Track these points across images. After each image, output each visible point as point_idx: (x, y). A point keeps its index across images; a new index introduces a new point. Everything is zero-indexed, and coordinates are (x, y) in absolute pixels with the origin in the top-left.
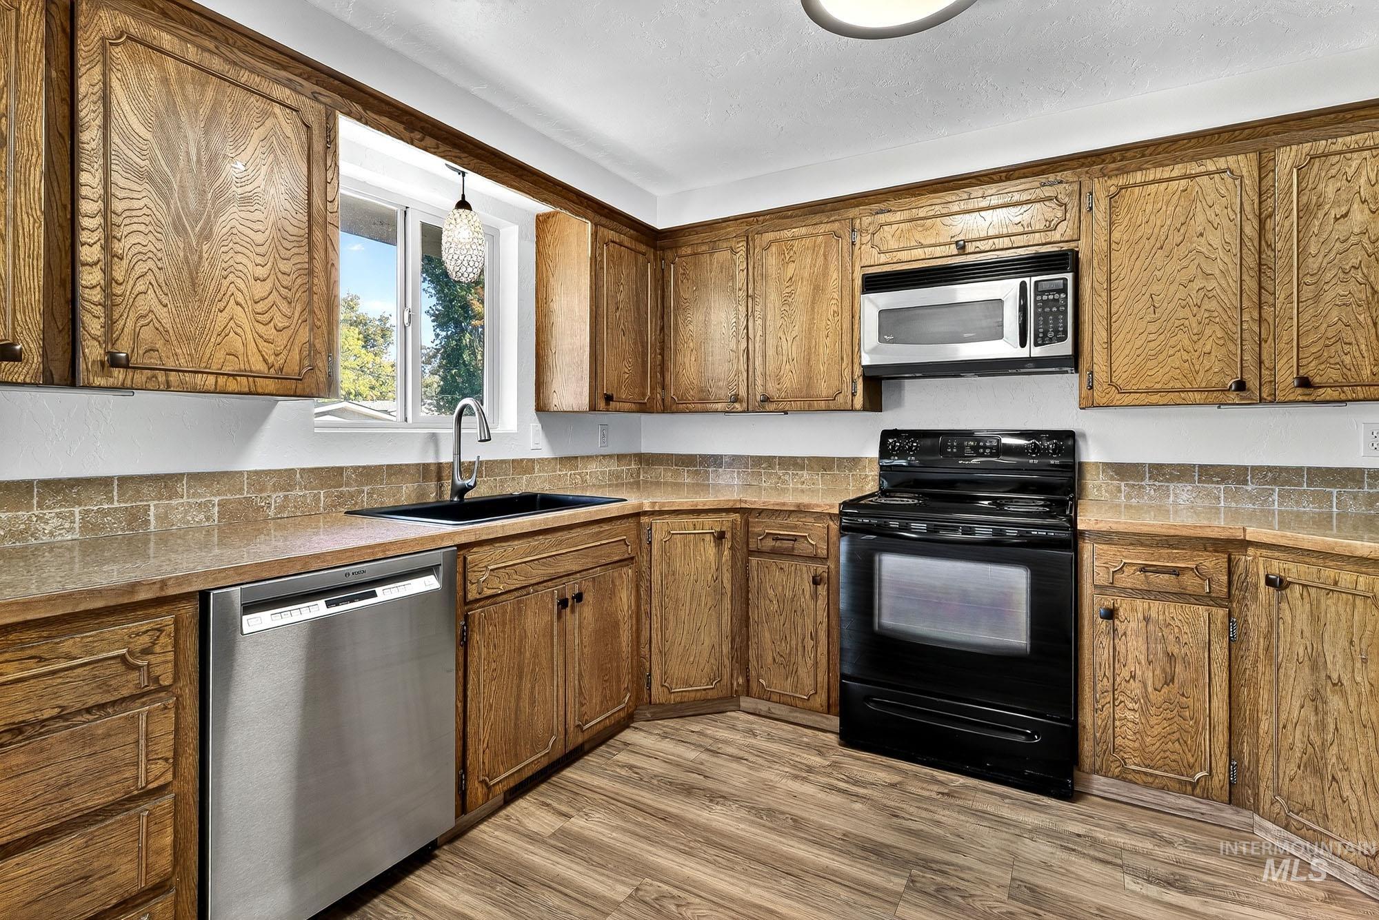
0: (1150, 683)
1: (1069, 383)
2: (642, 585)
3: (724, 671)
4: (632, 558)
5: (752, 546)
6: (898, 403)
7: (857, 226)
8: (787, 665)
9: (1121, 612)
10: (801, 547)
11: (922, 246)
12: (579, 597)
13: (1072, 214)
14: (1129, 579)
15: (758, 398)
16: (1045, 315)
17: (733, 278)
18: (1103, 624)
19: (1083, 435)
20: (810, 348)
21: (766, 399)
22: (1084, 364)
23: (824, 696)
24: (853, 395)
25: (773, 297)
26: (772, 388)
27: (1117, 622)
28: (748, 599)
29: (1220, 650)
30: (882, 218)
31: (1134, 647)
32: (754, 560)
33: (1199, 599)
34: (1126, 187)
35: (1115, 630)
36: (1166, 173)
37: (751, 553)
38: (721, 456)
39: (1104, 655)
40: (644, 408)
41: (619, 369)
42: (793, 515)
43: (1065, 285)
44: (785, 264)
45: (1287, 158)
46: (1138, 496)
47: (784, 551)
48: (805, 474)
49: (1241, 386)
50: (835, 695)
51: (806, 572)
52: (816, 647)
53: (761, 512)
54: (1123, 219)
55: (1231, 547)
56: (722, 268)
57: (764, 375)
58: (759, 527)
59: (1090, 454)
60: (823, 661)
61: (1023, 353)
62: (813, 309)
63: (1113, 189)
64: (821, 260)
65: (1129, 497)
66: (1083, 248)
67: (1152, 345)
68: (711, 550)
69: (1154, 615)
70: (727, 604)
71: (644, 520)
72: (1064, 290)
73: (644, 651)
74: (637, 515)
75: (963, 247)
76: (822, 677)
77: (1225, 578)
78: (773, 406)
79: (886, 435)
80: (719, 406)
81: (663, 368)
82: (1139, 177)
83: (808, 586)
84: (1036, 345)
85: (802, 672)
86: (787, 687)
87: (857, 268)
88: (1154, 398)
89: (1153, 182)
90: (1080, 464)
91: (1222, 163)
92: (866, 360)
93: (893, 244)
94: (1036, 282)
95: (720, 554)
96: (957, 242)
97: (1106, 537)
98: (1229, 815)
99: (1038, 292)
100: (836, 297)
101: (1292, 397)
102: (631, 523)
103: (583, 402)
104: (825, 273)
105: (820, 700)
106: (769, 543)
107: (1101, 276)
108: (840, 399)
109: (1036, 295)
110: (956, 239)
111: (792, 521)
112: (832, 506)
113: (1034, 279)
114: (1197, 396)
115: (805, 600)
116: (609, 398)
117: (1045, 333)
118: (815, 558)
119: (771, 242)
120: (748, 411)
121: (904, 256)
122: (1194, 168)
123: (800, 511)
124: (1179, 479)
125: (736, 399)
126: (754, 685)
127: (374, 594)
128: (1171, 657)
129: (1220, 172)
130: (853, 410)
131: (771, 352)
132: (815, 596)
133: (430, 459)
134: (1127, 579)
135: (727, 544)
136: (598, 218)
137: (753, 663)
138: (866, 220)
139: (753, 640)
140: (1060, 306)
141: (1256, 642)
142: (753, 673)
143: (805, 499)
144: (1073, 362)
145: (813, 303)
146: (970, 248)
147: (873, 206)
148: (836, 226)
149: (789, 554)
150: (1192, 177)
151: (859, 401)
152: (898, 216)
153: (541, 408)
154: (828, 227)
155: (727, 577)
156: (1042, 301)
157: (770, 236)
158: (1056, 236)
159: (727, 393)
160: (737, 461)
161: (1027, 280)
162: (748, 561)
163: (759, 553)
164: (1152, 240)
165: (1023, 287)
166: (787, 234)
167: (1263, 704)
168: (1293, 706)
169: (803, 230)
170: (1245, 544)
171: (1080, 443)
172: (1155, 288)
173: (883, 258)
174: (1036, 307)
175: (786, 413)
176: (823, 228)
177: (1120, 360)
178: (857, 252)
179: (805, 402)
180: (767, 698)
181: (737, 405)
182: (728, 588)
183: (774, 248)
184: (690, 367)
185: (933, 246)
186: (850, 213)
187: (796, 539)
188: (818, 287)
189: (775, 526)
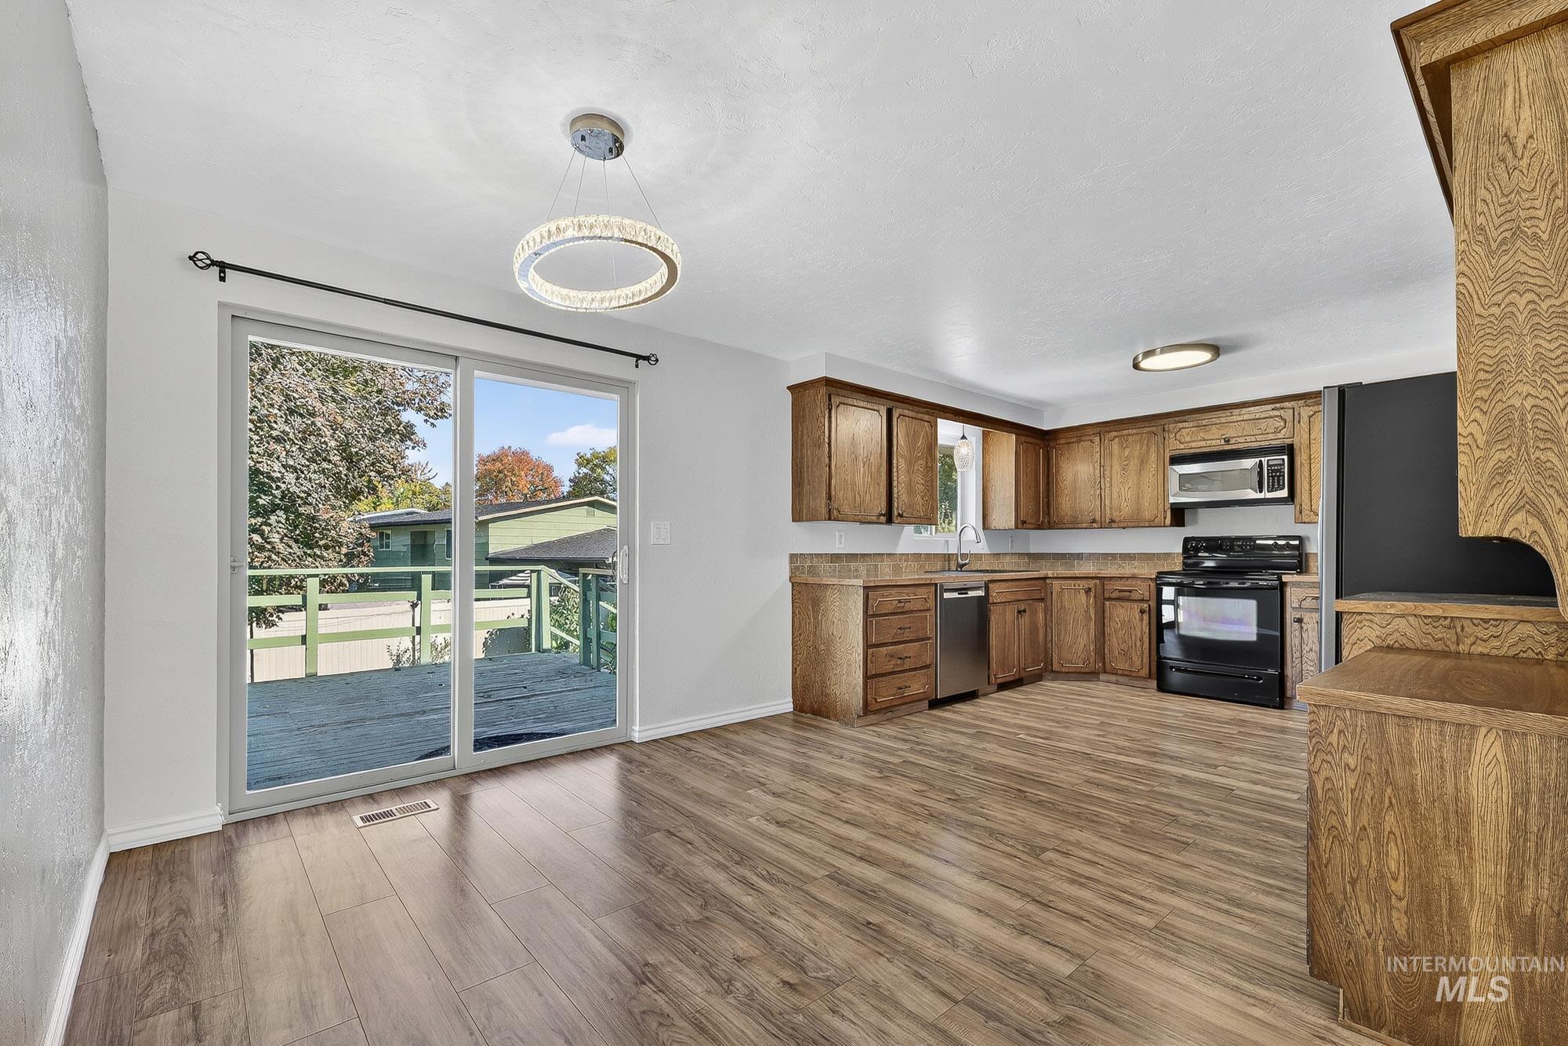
1: (1289, 509)
2: (1048, 611)
3: (1092, 658)
4: (1043, 599)
5: (1107, 596)
6: (1195, 522)
7: (1166, 429)
8: (1126, 654)
9: (1305, 620)
10: (1135, 596)
11: (1204, 440)
12: (1025, 611)
13: (1289, 425)
14: (1310, 604)
15: (1108, 520)
16: (1272, 476)
17: (1091, 455)
18: (1297, 626)
19: (1308, 538)
20: (1138, 494)
21: (1112, 521)
22: (1297, 500)
23: (1147, 670)
24: (1165, 518)
25: (1116, 466)
26: (1115, 515)
27: (1303, 625)
28: (1104, 623)
30: (1181, 425)
31: (1311, 636)
32: (1107, 603)
34: (1318, 412)
35: (1302, 628)
37: (1106, 599)
38: (1082, 554)
39: (1297, 641)
40: (1039, 527)
41: (1027, 507)
42: (1130, 579)
43: (1284, 462)
44: (1123, 448)
47: (1124, 598)
50: (1153, 671)
51: (1137, 607)
52: (1142, 645)
53: (1111, 578)
56: (1085, 450)
57: (1111, 508)
58: (1109, 586)
60: (1146, 653)
61: (1260, 496)
62: (1140, 474)
63: (1311, 413)
64: (1145, 447)
66: (1296, 441)
68: (1083, 597)
70: (1092, 624)
71: (1048, 581)
72: (1284, 464)
73: (1049, 645)
74: (1045, 578)
75: (1229, 441)
76: (1146, 660)
78: (1113, 525)
79: (1187, 540)
80: (1084, 525)
81: (1048, 505)
83: (1137, 613)
84: (1268, 492)
85: (1135, 658)
86: (1126, 666)
87: (1167, 451)
90: (1306, 554)
92: (1172, 500)
93: (1188, 439)
94: (1268, 460)
95: (1088, 599)
96: (1224, 439)
99: (1268, 466)
100: (1154, 467)
102: (1042, 581)
103: (1012, 524)
104: (1148, 454)
105: (1145, 672)
106: (1116, 594)
107: (1305, 456)
108: (1157, 520)
109: (1268, 467)
110: (1224, 437)
111: (1129, 582)
112: (1151, 574)
113: (1266, 458)
115: (1137, 622)
116: (1021, 522)
117: (1273, 485)
118: (1142, 600)
119: (1116, 437)
120: (1101, 528)
121: (1194, 445)
123: (1134, 577)
125: (1094, 521)
126: (1108, 666)
127: (967, 593)
130: (1165, 526)
131: (1115, 496)
132: (1142, 620)
133: (946, 552)
134: (1307, 604)
135: (1092, 595)
136: (1018, 432)
137: (1107, 656)
138: (1172, 426)
139: (1107, 642)
140: (1281, 471)
142: (1107, 660)
143: (1136, 571)
144: (1289, 500)
145: (1141, 470)
146: (1232, 441)
147: (1176, 419)
148: (1154, 429)
149: (1128, 600)
151: (1168, 521)
152: (1191, 424)
153: (985, 527)
154: (1151, 429)
155: (1092, 612)
156: (1272, 470)
157: (1115, 434)
158: (1280, 435)
159: (1090, 519)
160: (1092, 556)
161: (1263, 459)
162: (1104, 603)
163: (1110, 599)
165: (1261, 462)
166: (1125, 433)
169: (1134, 431)
173: (1182, 446)
174: (1268, 473)
175: (1124, 528)
176: (1146, 430)
178: (1166, 443)
179: (1136, 523)
180: (1114, 673)
181: (1095, 525)
182: (1093, 617)
183: (1117, 440)
184: (1065, 504)
185: (1210, 440)
186: (1163, 422)
187: (1130, 591)
188: (1143, 461)
189: (1119, 585)
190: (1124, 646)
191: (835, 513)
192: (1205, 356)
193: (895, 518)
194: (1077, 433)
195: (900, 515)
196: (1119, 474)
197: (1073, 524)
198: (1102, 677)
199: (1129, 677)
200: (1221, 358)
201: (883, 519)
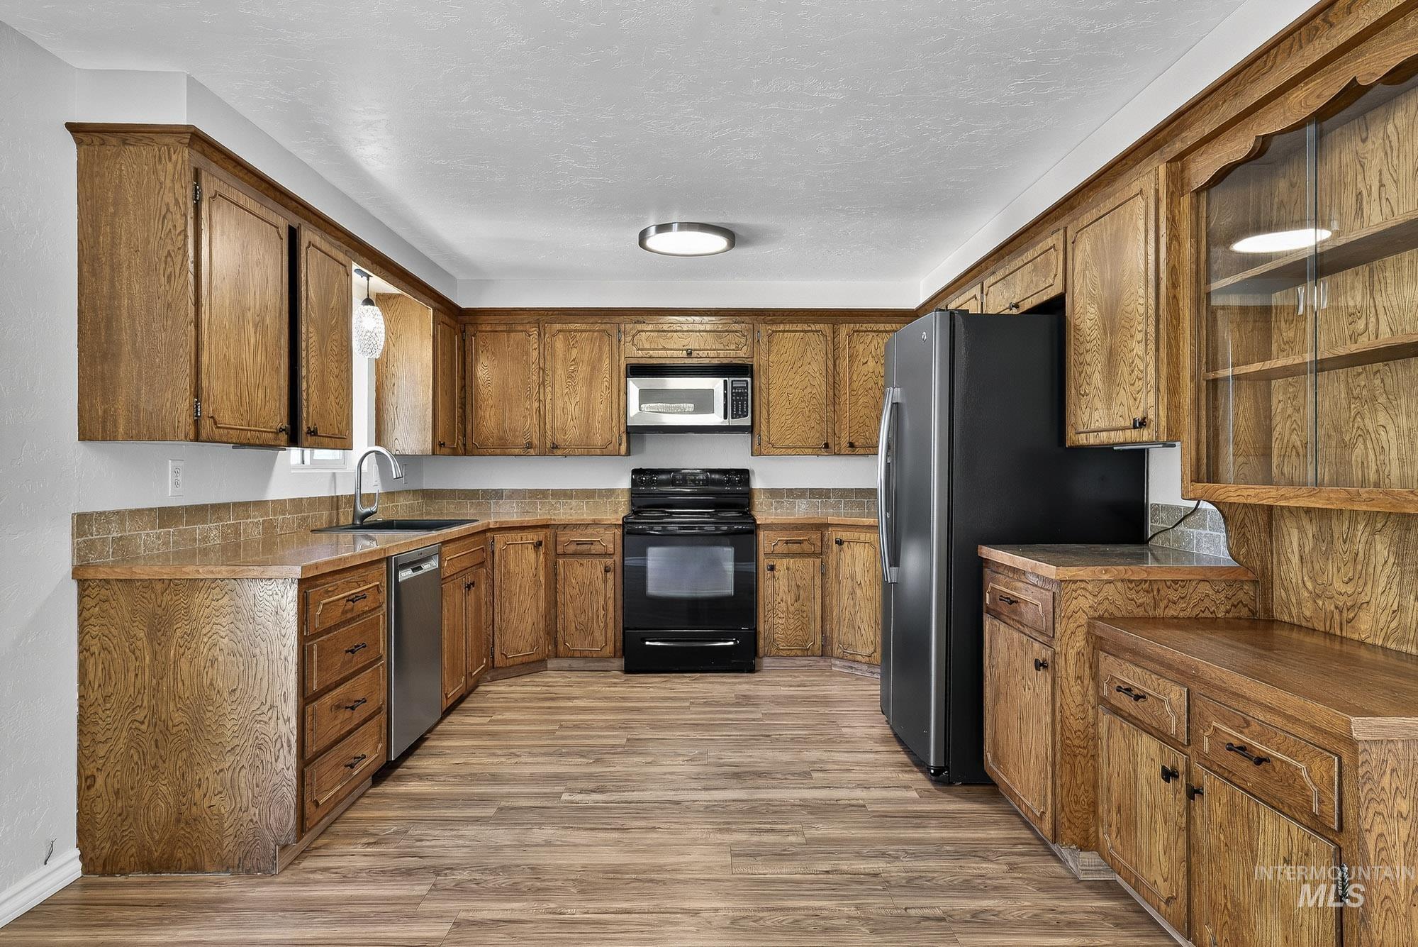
0: (789, 603)
2: (490, 580)
3: (540, 641)
4: (484, 563)
5: (560, 551)
6: (643, 451)
7: (622, 329)
8: (586, 631)
9: (777, 567)
10: (596, 548)
11: (665, 349)
12: (472, 584)
13: (749, 342)
14: (781, 548)
15: (549, 446)
16: (737, 401)
17: (527, 354)
18: (769, 574)
19: (754, 472)
20: (588, 411)
21: (555, 447)
22: (756, 430)
23: (612, 646)
24: (620, 445)
25: (560, 371)
26: (560, 438)
27: (775, 573)
28: (557, 590)
29: (818, 581)
30: (639, 327)
31: (782, 585)
32: (561, 561)
33: (809, 555)
34: (777, 331)
35: (774, 577)
36: (794, 327)
37: (557, 555)
39: (769, 591)
40: (454, 453)
41: (444, 422)
42: (590, 527)
43: (747, 383)
44: (569, 349)
45: (844, 329)
46: (781, 508)
47: (584, 552)
48: (573, 502)
49: (827, 446)
50: (619, 645)
51: (599, 565)
52: (606, 615)
53: (565, 526)
54: (774, 349)
55: (821, 527)
56: (517, 344)
57: (554, 429)
58: (563, 538)
59: (757, 483)
60: (611, 624)
61: (726, 423)
62: (590, 385)
63: (769, 331)
64: (596, 350)
65: (776, 509)
66: (755, 363)
67: (789, 422)
68: (530, 554)
69: (791, 566)
70: (542, 592)
71: (488, 534)
72: (747, 387)
73: (490, 630)
74: (485, 532)
75: (691, 353)
76: (610, 634)
77: (819, 544)
78: (559, 452)
80: (516, 451)
81: (464, 420)
82: (781, 327)
83: (599, 572)
84: (732, 418)
85: (597, 633)
86: (586, 646)
87: (622, 358)
88: (789, 451)
89: (788, 331)
90: (751, 490)
91: (818, 327)
92: (630, 422)
93: (646, 345)
94: (732, 381)
95: (537, 557)
96: (687, 350)
97: (769, 527)
98: (822, 663)
99: (733, 388)
100: (607, 376)
101: (847, 452)
102: (482, 537)
103: (428, 447)
104: (600, 360)
105: (609, 649)
106: (572, 548)
107: (764, 380)
108: (611, 448)
110: (687, 347)
111: (590, 531)
112: (618, 520)
113: (732, 379)
114: (810, 450)
115: (599, 585)
116: (441, 445)
117: (737, 410)
118: (606, 555)
119: (559, 331)
120: (539, 456)
121: (654, 354)
122: (806, 327)
123: (596, 524)
124: (799, 497)
125: (530, 445)
126: (561, 648)
127: (421, 568)
128: (798, 587)
129: (817, 331)
130: (617, 455)
131: (558, 412)
132: (605, 581)
134: (779, 549)
135: (542, 551)
136: (436, 305)
137: (561, 634)
138: (629, 327)
139: (561, 617)
140: (744, 395)
141: (832, 573)
142: (560, 640)
143: (598, 516)
144: (750, 429)
145: (591, 379)
146: (695, 354)
147: (633, 318)
148: (607, 327)
149: (588, 555)
150: (806, 332)
151: (622, 449)
152: (650, 327)
154: (603, 327)
155: (542, 575)
156: (735, 393)
157: (558, 327)
158: (741, 354)
159: (522, 441)
160: (515, 494)
161: (727, 379)
162: (556, 562)
163: (565, 554)
164: (789, 363)
165: (725, 381)
166: (572, 327)
167: (834, 602)
168: (846, 599)
169: (584, 327)
170: (828, 525)
171: (752, 478)
172: (790, 390)
173: (640, 353)
174: (732, 396)
175: (569, 456)
176: (597, 327)
177: (774, 429)
178: (622, 347)
179: (586, 450)
180: (571, 655)
181: (532, 451)
182: (543, 582)
183: (561, 336)
184: (489, 419)
185: (672, 350)
186: (617, 319)
187: (592, 543)
188: (594, 369)
189: (576, 536)
190: (583, 619)
191: (207, 425)
192: (719, 242)
193: (304, 436)
194: (509, 318)
195: (312, 433)
196: (564, 383)
197: (502, 448)
198: (552, 663)
199: (589, 660)
200: (735, 251)
201: (284, 437)
